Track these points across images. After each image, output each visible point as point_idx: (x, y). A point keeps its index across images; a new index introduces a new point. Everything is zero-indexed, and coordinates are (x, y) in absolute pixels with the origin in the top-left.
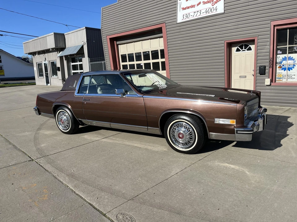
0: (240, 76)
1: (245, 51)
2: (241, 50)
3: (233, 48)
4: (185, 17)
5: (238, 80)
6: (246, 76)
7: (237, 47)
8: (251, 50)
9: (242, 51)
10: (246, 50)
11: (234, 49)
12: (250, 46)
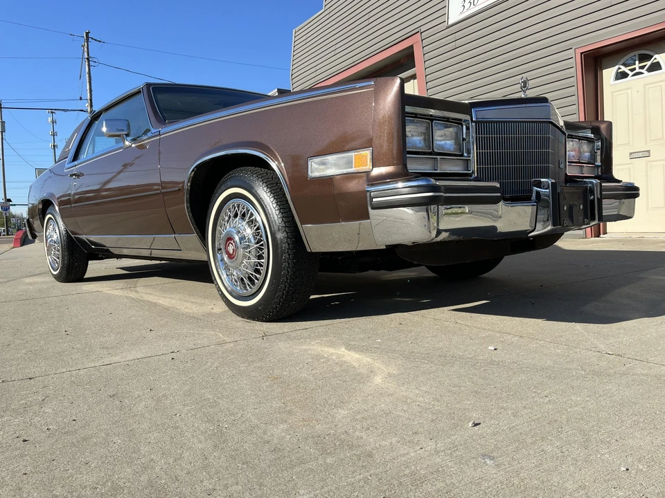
0: (631, 154)
1: (642, 73)
2: (631, 74)
3: (605, 72)
4: (467, 5)
5: (627, 166)
6: (649, 151)
7: (617, 67)
8: (661, 69)
9: (633, 75)
10: (646, 73)
11: (608, 74)
12: (656, 56)
